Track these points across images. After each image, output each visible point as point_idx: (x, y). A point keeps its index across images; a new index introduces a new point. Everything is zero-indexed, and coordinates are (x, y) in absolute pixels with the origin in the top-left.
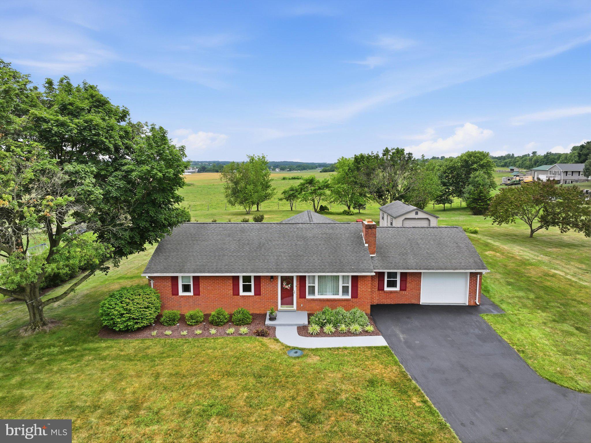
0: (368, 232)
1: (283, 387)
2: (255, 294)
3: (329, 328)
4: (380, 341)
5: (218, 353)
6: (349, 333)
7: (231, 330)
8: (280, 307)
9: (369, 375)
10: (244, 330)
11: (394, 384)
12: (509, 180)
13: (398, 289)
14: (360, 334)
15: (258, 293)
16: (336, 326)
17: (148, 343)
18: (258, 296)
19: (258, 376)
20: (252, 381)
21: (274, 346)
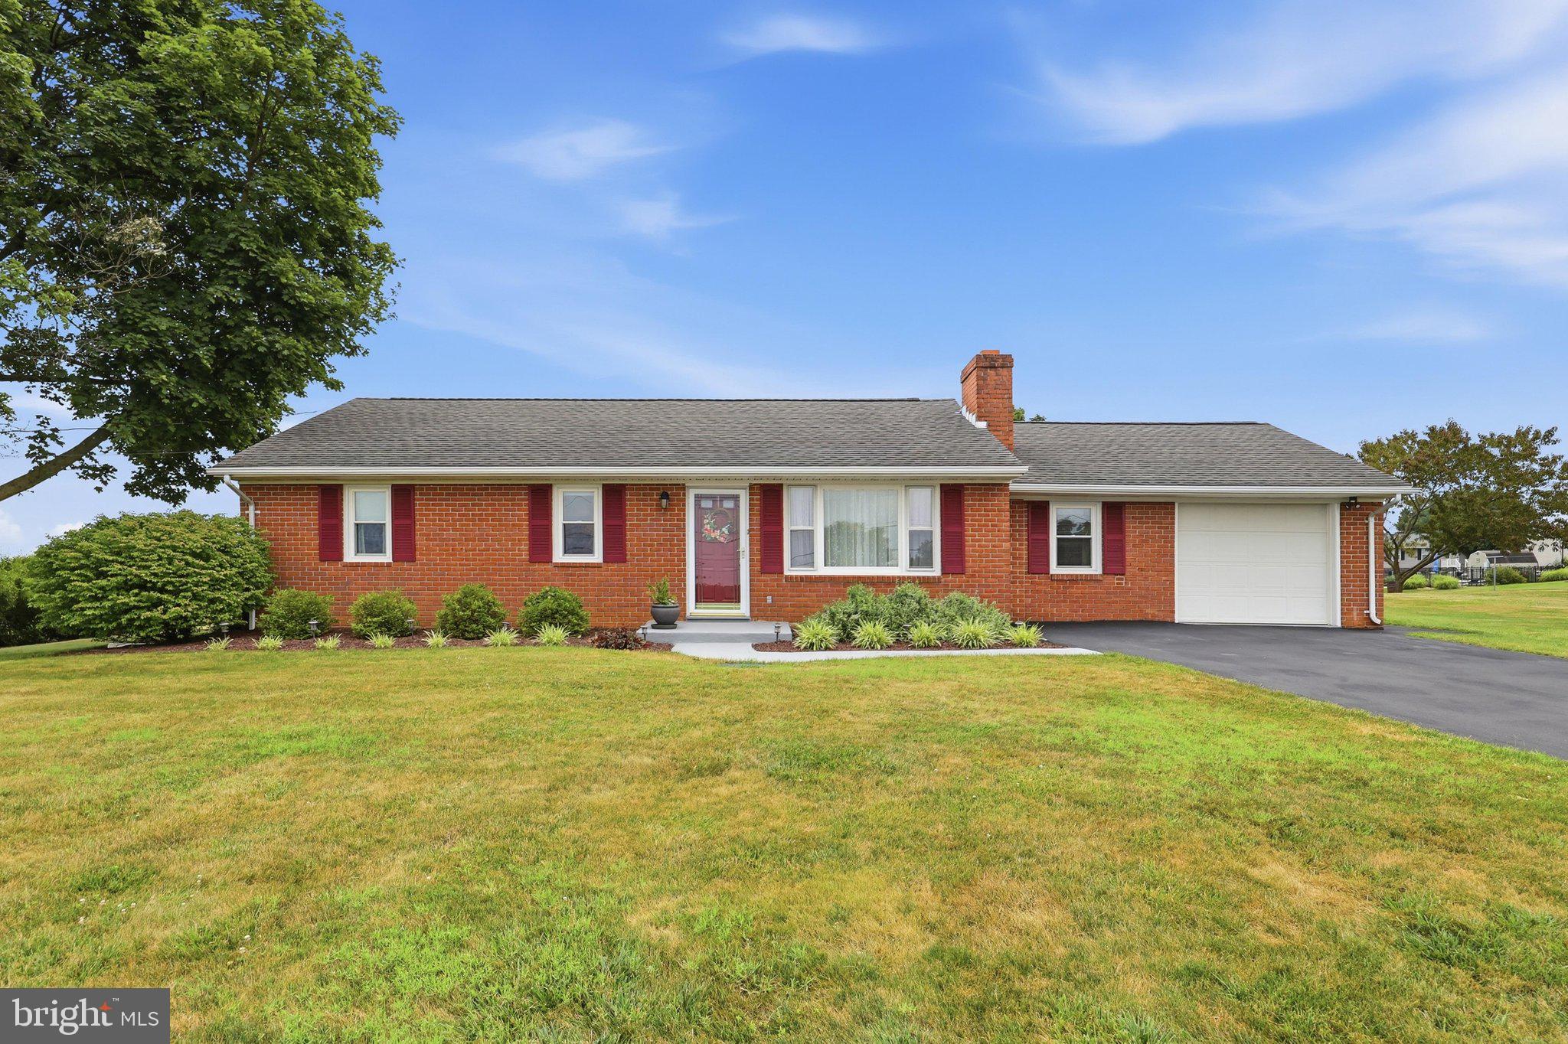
0: (984, 379)
2: (607, 558)
8: (692, 605)
13: (1096, 568)
15: (614, 551)
18: (616, 566)
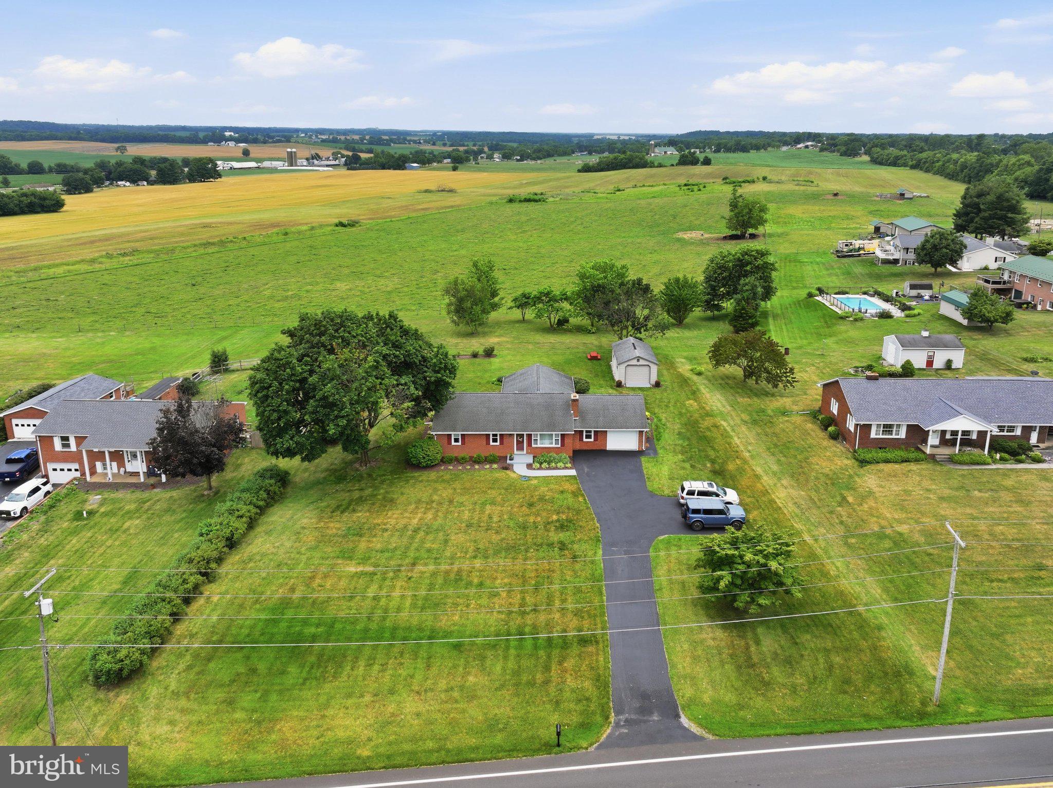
0: (573, 404)
1: (519, 494)
2: (500, 444)
3: (545, 465)
4: (573, 472)
5: (483, 479)
6: (556, 468)
7: (488, 466)
8: (515, 452)
9: (561, 489)
10: (495, 466)
11: (573, 493)
12: (846, 245)
13: (592, 440)
14: (563, 469)
15: (502, 443)
16: (549, 464)
17: (441, 473)
18: (502, 446)
19: (506, 489)
20: (503, 491)
21: (512, 475)
